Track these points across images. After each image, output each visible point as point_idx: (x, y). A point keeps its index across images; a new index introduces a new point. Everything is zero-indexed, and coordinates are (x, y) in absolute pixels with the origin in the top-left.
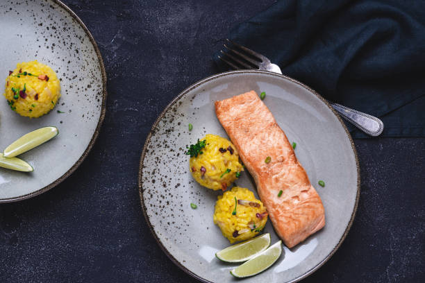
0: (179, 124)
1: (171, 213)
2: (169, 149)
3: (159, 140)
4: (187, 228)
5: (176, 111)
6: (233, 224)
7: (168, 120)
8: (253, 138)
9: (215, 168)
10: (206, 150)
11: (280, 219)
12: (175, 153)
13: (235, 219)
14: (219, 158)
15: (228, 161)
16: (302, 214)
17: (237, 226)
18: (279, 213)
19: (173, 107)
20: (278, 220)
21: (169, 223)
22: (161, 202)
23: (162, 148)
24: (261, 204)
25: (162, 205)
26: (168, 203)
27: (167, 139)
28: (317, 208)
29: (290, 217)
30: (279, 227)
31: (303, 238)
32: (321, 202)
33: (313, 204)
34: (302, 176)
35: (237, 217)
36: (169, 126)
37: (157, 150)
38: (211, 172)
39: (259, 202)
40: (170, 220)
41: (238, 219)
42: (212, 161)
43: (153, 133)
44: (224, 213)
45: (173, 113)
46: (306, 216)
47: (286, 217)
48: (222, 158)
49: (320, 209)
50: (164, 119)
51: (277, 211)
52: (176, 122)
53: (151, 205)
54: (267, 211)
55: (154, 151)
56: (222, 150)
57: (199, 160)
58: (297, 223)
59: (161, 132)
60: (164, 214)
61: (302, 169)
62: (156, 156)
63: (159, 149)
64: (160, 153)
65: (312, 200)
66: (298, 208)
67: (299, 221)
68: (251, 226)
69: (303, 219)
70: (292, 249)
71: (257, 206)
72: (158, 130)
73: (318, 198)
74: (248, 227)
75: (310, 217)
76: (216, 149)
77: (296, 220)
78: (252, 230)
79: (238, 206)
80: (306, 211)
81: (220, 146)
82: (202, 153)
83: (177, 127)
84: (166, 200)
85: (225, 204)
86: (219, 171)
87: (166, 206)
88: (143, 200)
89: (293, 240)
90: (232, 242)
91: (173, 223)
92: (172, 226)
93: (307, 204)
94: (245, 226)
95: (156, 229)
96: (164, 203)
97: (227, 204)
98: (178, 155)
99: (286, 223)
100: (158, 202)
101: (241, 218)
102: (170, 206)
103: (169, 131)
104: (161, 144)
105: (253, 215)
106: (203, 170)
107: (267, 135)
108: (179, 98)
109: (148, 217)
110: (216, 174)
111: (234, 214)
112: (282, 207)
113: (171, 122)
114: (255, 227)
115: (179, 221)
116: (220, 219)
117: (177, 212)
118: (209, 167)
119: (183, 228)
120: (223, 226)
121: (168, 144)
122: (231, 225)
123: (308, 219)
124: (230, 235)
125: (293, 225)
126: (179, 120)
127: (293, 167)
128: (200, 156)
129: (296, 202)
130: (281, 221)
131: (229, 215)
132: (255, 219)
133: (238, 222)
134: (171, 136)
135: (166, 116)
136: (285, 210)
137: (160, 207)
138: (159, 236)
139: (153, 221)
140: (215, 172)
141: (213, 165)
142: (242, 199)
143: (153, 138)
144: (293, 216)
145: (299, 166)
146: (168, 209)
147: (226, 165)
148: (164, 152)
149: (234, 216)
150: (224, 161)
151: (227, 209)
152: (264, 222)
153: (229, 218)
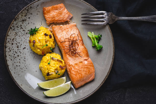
0: (29, 18)
1: (19, 61)
2: (23, 30)
3: (18, 24)
4: (26, 69)
5: (28, 11)
6: (48, 69)
7: (24, 15)
8: (63, 31)
9: (40, 42)
10: (38, 33)
11: (72, 72)
12: (25, 32)
13: (49, 67)
14: (43, 38)
15: (48, 41)
16: (84, 71)
17: (49, 70)
18: (72, 69)
19: (27, 8)
20: (71, 73)
21: (17, 66)
22: (14, 55)
23: (19, 29)
24: (63, 62)
25: (15, 56)
26: (18, 56)
27: (22, 24)
28: (91, 69)
29: (77, 72)
30: (71, 76)
31: (83, 83)
32: (93, 66)
33: (89, 67)
34: (85, 52)
35: (50, 66)
36: (24, 18)
37: (16, 29)
38: (38, 44)
39: (62, 60)
40: (18, 64)
41: (50, 67)
42: (40, 38)
43: (15, 20)
44: (44, 63)
45: (26, 12)
46: (85, 72)
47: (75, 72)
48: (44, 38)
49: (93, 70)
50: (22, 14)
51: (71, 68)
52: (28, 17)
53: (9, 55)
54: (66, 66)
55: (14, 29)
56: (46, 35)
57: (34, 37)
58: (80, 75)
59: (20, 20)
60: (15, 61)
61: (86, 49)
62: (15, 32)
63: (17, 29)
64: (18, 31)
65: (89, 64)
66: (82, 68)
67: (82, 74)
68: (56, 71)
69: (83, 73)
70: (77, 89)
71: (61, 62)
72: (18, 19)
73: (92, 64)
74: (55, 72)
75: (87, 73)
76: (43, 34)
77: (80, 74)
78: (56, 73)
79: (52, 60)
80: (85, 69)
81: (45, 33)
82: (36, 34)
83: (28, 19)
84: (17, 54)
85: (46, 58)
86: (42, 44)
87: (17, 57)
88: (5, 52)
89: (78, 84)
90: (46, 79)
91: (19, 66)
92: (19, 67)
93: (86, 66)
94: (54, 71)
95: (10, 67)
96: (16, 55)
97: (46, 59)
98: (27, 33)
99: (74, 75)
100: (13, 54)
101: (52, 66)
102: (19, 58)
103: (24, 20)
104: (19, 26)
105: (58, 66)
106: (34, 42)
107: (70, 30)
108: (31, 5)
109: (6, 61)
110: (40, 45)
111: (49, 64)
112: (74, 67)
113: (25, 16)
114: (58, 72)
115: (22, 65)
116: (42, 66)
117: (22, 61)
118: (37, 41)
119: (24, 69)
120: (43, 69)
121: (23, 27)
122: (46, 69)
123: (86, 74)
124: (46, 74)
125: (78, 76)
126: (29, 16)
127: (81, 47)
128: (34, 35)
129: (81, 65)
130: (73, 73)
131: (46, 64)
132: (59, 68)
133: (50, 68)
134: (24, 23)
135: (23, 13)
136: (75, 68)
137: (14, 57)
138: (11, 71)
139: (9, 63)
140: (39, 44)
141: (39, 40)
142: (54, 57)
143: (15, 23)
144: (79, 72)
145: (84, 47)
146: (18, 59)
147: (46, 42)
148: (20, 31)
149: (49, 65)
150: (45, 40)
151: (46, 61)
152: (63, 71)
153: (46, 66)
